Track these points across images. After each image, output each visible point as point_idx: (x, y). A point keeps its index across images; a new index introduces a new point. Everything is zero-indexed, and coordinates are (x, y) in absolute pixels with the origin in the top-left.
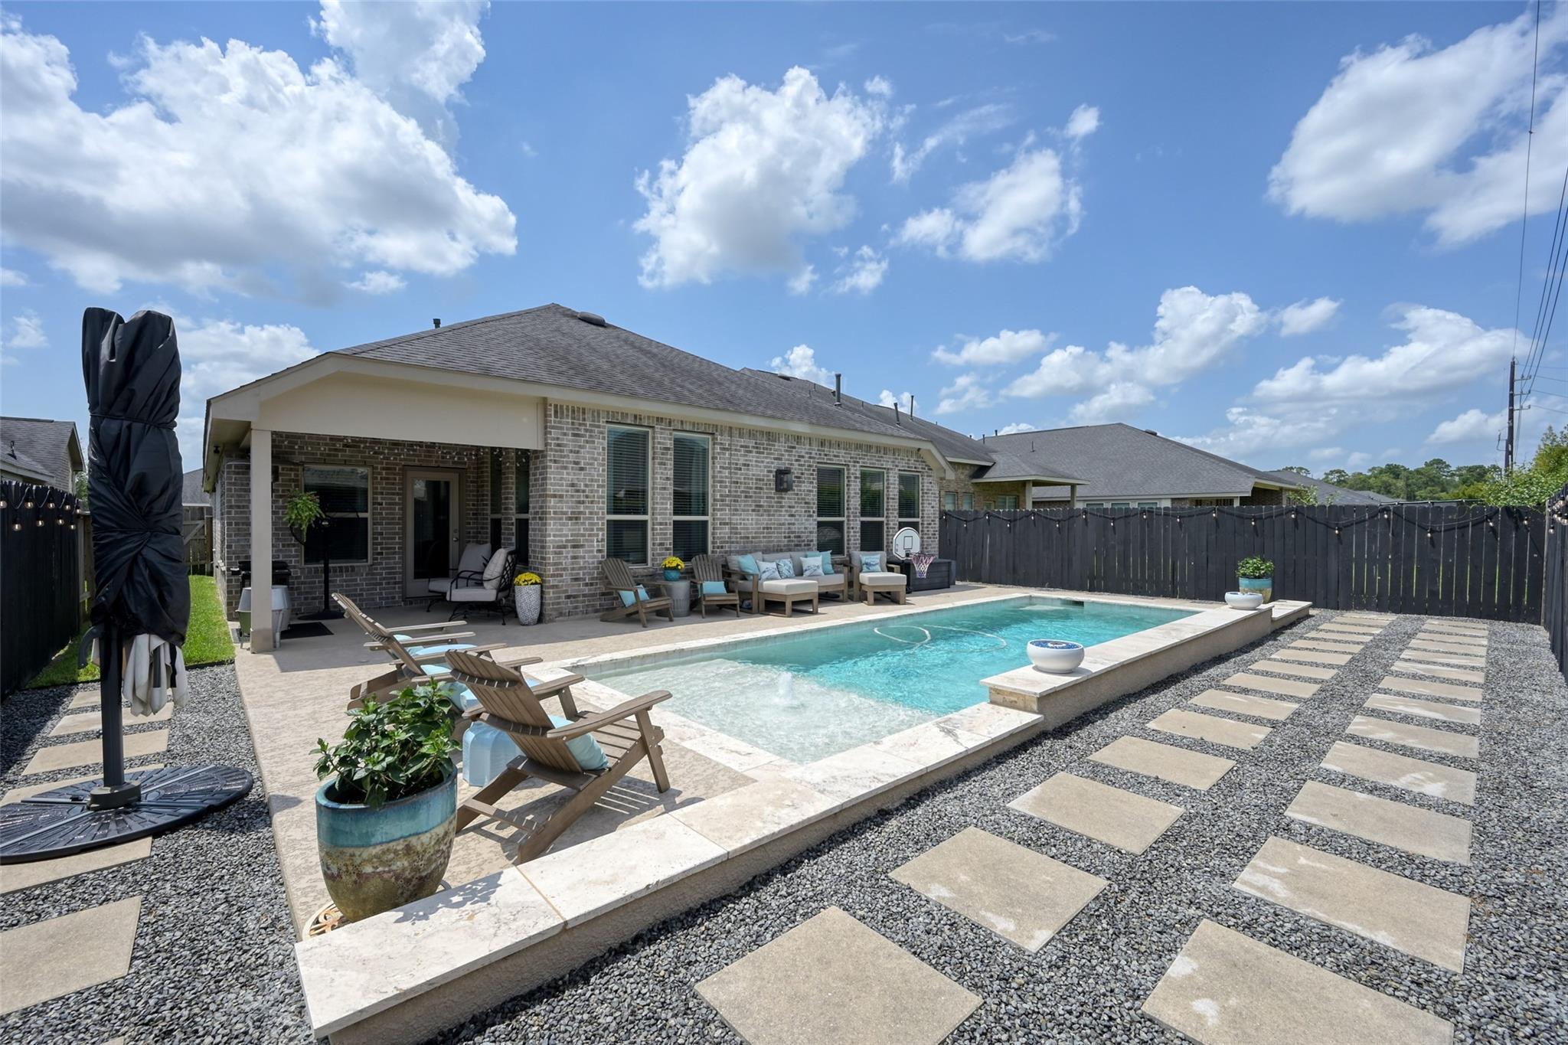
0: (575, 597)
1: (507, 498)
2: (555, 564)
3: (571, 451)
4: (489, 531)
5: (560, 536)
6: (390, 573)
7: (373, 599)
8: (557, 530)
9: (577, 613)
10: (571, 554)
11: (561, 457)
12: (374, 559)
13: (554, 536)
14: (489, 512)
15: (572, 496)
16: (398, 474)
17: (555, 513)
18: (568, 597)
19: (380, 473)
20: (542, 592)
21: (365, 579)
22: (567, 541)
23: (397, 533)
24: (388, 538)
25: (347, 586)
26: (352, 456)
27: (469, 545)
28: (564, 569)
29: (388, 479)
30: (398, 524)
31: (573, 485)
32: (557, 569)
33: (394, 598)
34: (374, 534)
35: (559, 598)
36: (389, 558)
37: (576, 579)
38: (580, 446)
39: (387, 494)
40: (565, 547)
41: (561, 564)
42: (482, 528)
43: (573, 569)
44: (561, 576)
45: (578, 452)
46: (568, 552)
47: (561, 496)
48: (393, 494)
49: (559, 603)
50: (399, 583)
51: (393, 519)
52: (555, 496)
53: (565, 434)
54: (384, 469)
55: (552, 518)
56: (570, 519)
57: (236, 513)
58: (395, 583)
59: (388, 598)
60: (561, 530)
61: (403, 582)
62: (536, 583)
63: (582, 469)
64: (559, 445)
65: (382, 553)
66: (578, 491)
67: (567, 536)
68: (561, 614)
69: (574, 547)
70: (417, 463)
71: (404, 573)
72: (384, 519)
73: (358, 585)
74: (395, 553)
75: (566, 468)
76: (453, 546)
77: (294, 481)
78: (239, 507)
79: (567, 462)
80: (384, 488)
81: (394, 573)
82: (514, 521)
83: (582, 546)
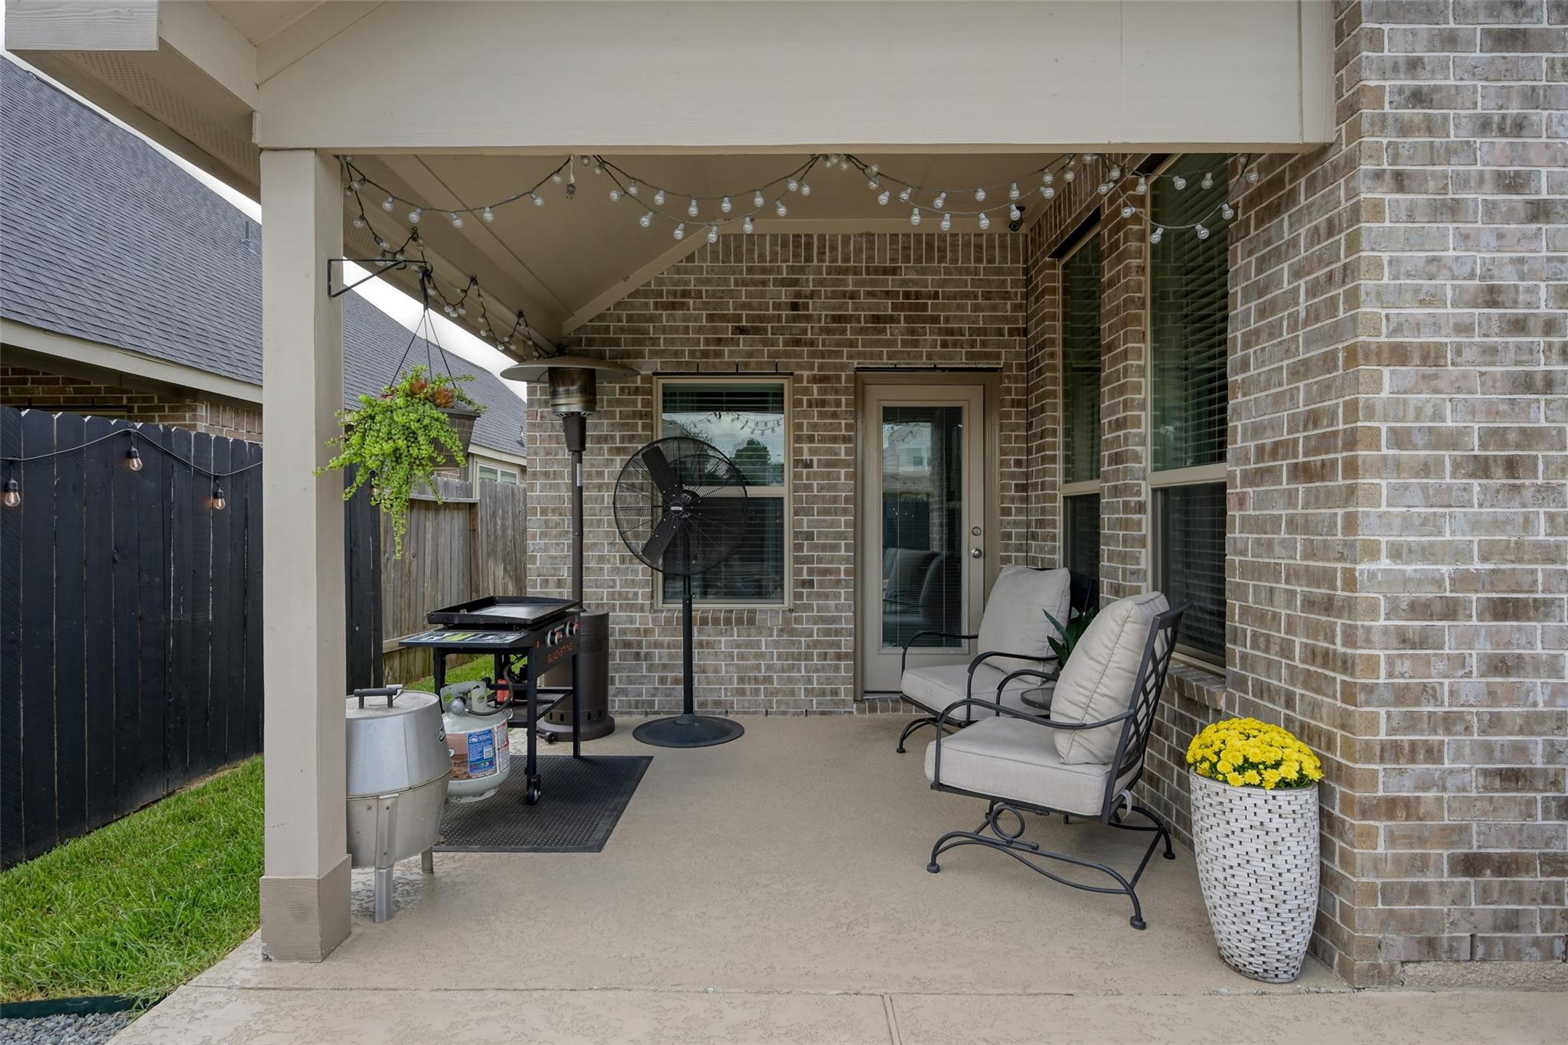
0: (1505, 866)
1: (1120, 424)
2: (1401, 695)
3: (1484, 126)
4: (1059, 530)
5: (1427, 553)
6: (827, 632)
7: (792, 693)
8: (1407, 524)
9: (1513, 953)
10: (1484, 647)
11: (1433, 156)
12: (798, 596)
13: (1396, 553)
14: (1059, 479)
15: (1491, 352)
16: (846, 391)
17: (1400, 439)
18: (1471, 865)
19: (806, 391)
20: (1326, 818)
21: (777, 644)
22: (1462, 580)
23: (841, 536)
24: (824, 548)
25: (742, 657)
26: (750, 354)
27: (1008, 571)
28: (1448, 722)
29: (823, 403)
30: (845, 512)
31: (1492, 296)
32: (1412, 722)
33: (835, 692)
34: (796, 535)
35: (1422, 864)
36: (826, 596)
37: (1512, 778)
38: (1532, 97)
39: (823, 439)
40: (1451, 610)
41: (1429, 693)
42: (1041, 523)
43: (1495, 723)
44: (1433, 754)
45: (1519, 126)
46: (1467, 639)
47: (1431, 356)
48: (834, 439)
49: (1419, 893)
50: (846, 656)
51: (835, 499)
52: (1399, 355)
53: (1451, 41)
54: (815, 379)
55: (1383, 466)
56: (1481, 468)
57: (543, 487)
58: (839, 657)
59: (823, 693)
60: (1431, 524)
61: (858, 657)
62: (1302, 782)
63: (1540, 212)
64: (1418, 97)
65: (811, 583)
66: (1519, 326)
67: (1460, 553)
68: (1430, 947)
69: (1502, 610)
70: (885, 362)
71: (859, 633)
72: (813, 500)
73: (762, 656)
74: (838, 583)
75: (1454, 210)
76: (971, 571)
77: (641, 415)
78: (547, 475)
79: (1463, 182)
80: (814, 426)
81: (837, 632)
82: (1146, 496)
83: (1542, 608)
